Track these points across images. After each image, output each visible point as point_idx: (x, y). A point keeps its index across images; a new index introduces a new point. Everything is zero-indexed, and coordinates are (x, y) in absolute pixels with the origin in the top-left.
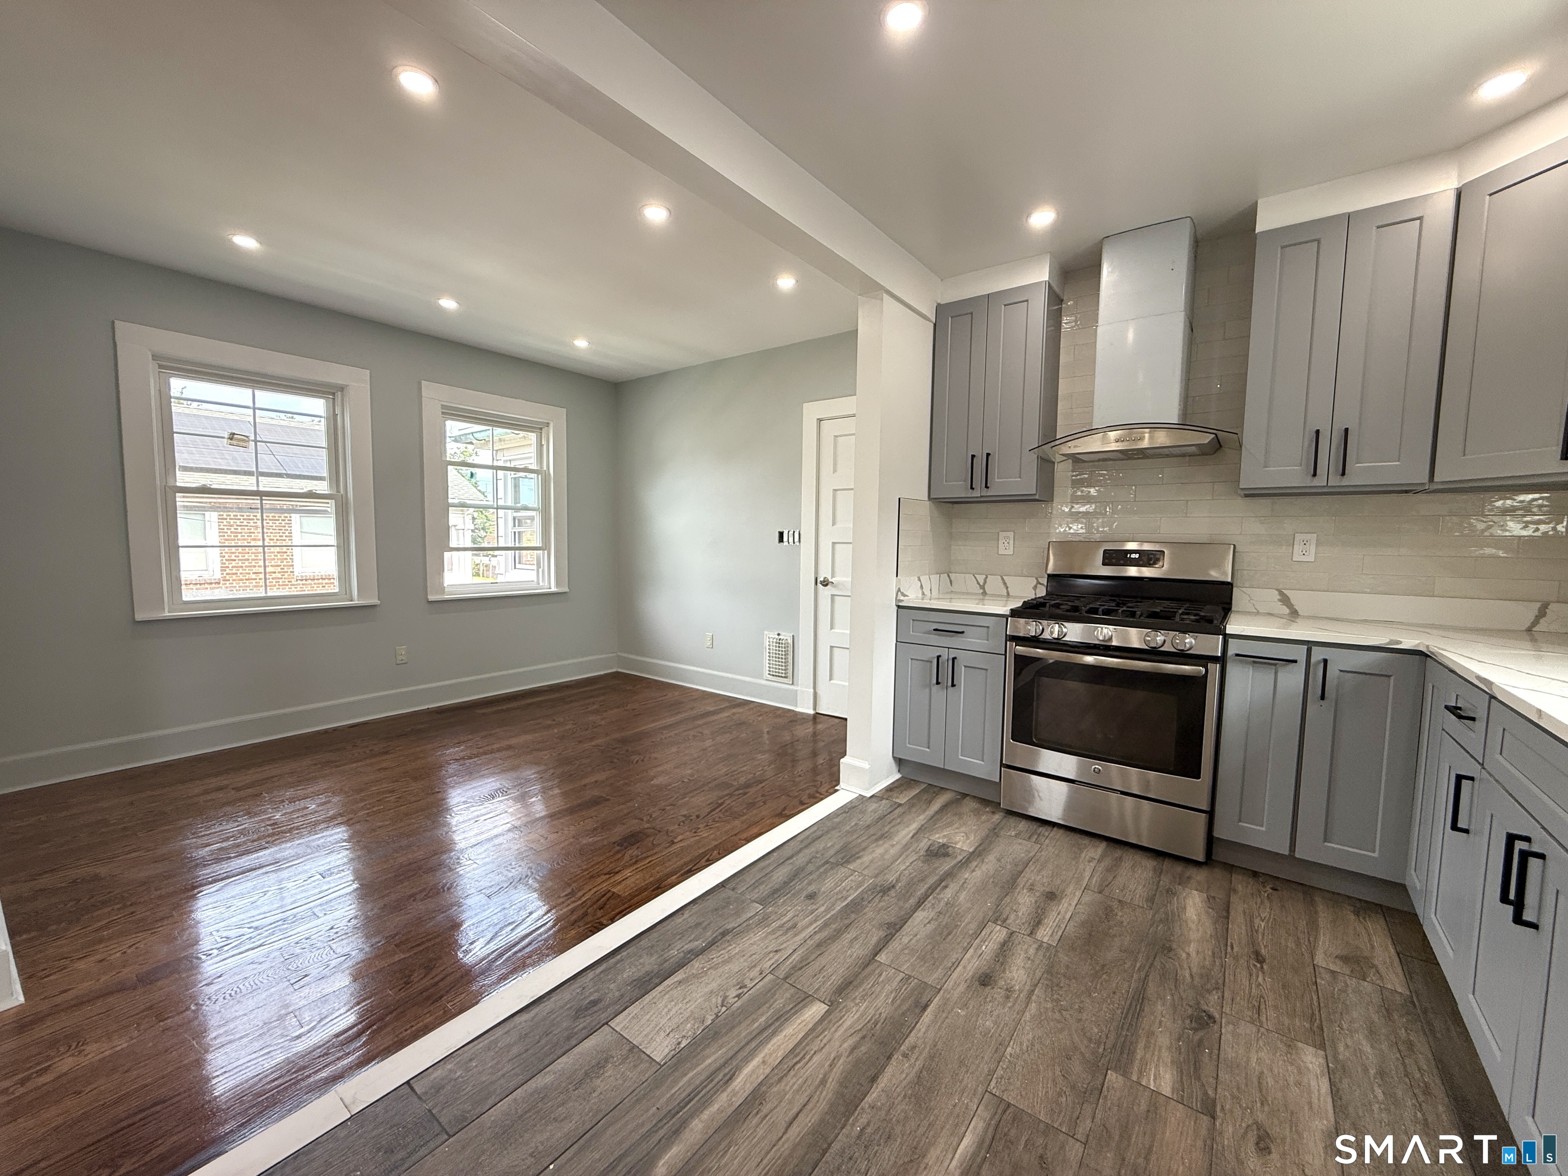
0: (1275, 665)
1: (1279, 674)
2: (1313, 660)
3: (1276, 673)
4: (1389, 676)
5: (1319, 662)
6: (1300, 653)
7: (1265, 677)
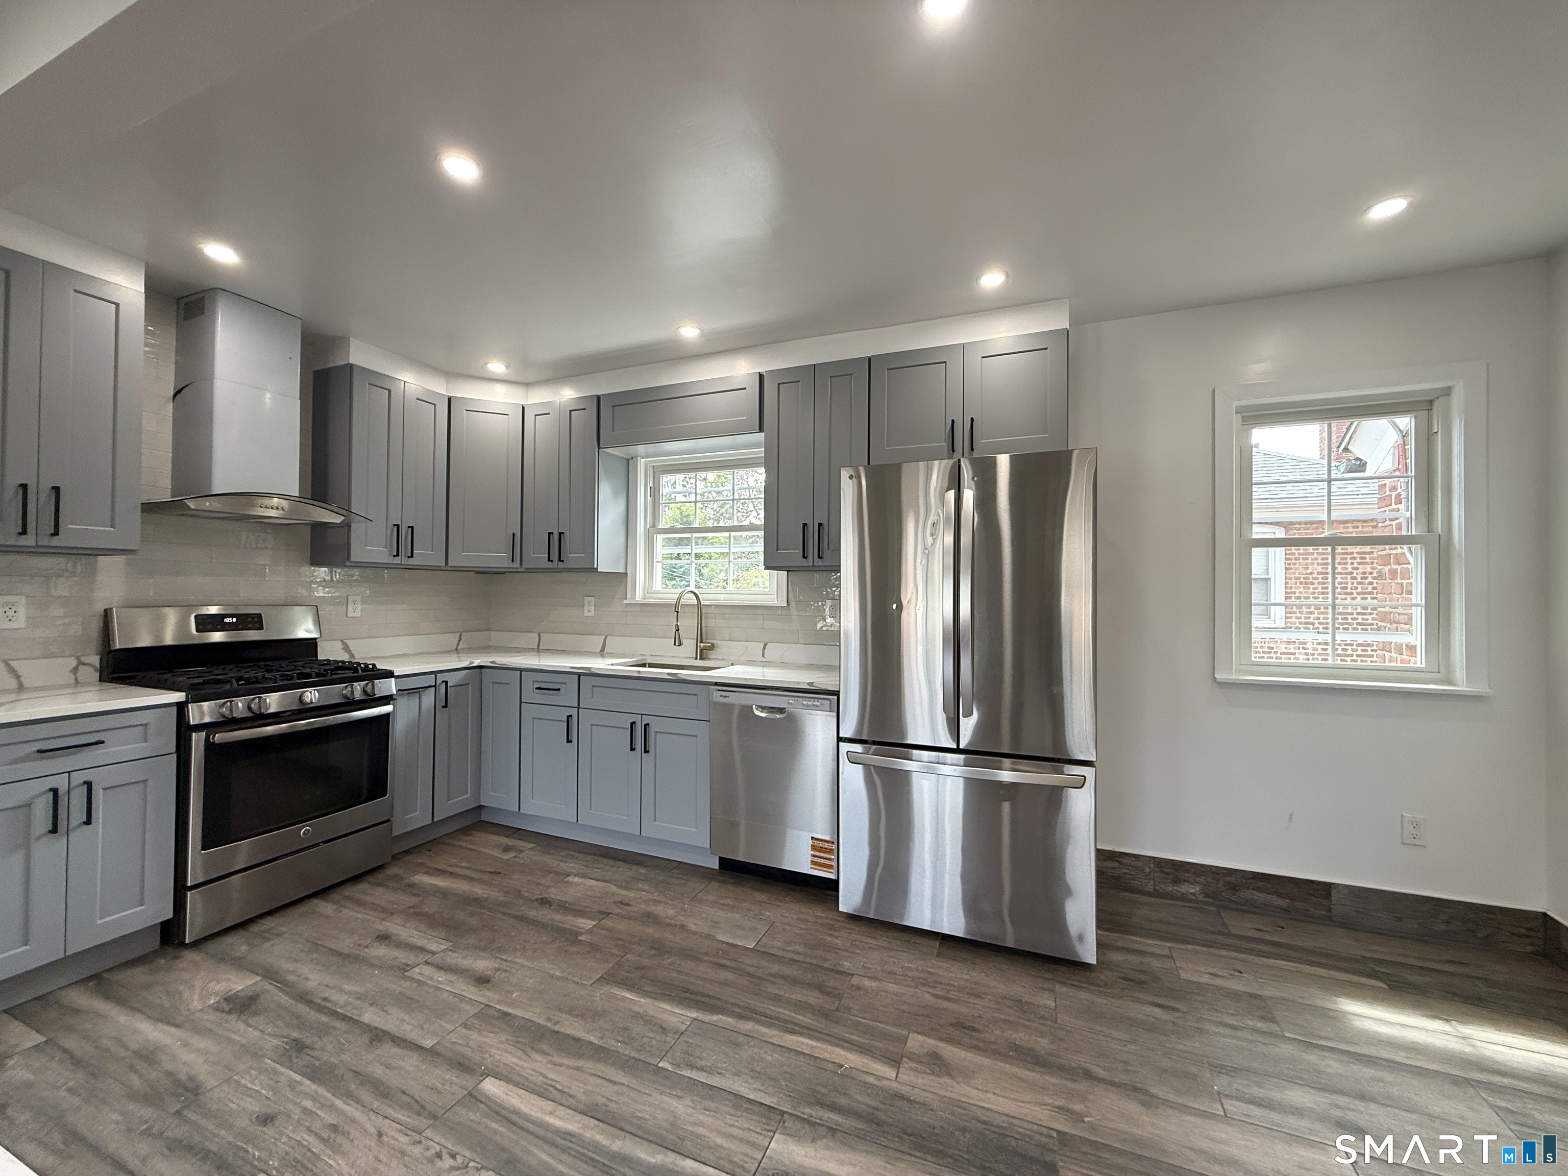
0: (419, 692)
1: (423, 698)
2: (438, 682)
3: (420, 698)
4: (468, 684)
5: (440, 684)
6: (430, 681)
7: (414, 700)
